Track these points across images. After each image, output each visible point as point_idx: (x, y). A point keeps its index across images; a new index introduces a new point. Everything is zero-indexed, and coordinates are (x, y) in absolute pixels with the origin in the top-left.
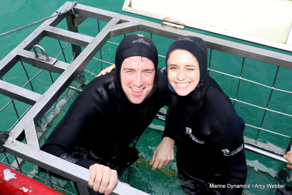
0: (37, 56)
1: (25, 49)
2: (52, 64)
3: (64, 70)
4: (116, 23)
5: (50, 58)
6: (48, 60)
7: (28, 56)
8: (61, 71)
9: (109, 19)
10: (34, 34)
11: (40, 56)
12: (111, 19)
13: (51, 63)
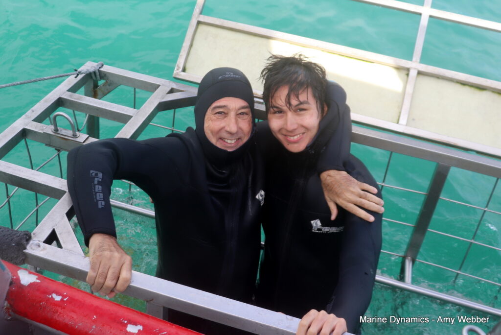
0: (56, 130)
1: (34, 120)
2: (82, 142)
4: (166, 93)
5: (77, 133)
6: (75, 136)
7: (42, 130)
9: (154, 88)
10: (46, 101)
11: (61, 131)
12: (158, 88)
13: (80, 140)
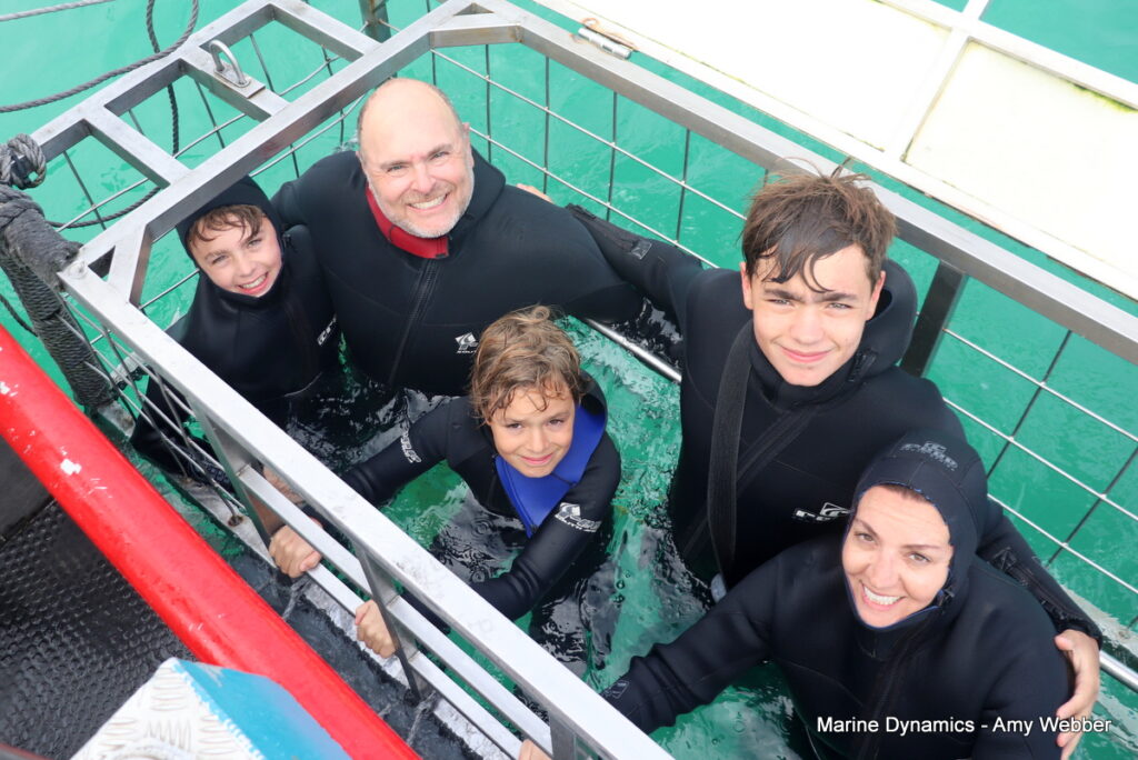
0: (220, 71)
1: (203, 46)
2: (248, 96)
3: (269, 116)
4: (455, 13)
5: (248, 78)
6: (241, 83)
7: (203, 65)
8: (262, 116)
10: (244, 10)
13: (246, 93)
